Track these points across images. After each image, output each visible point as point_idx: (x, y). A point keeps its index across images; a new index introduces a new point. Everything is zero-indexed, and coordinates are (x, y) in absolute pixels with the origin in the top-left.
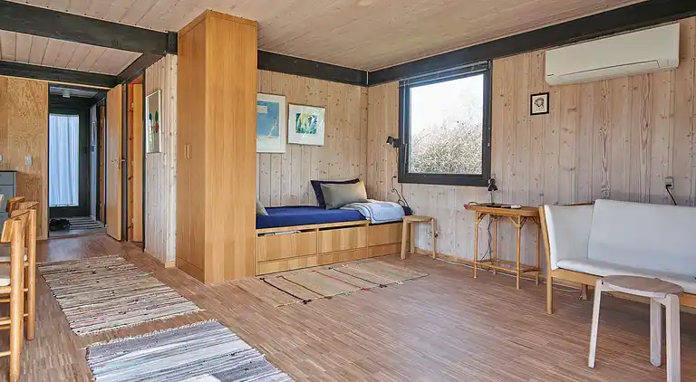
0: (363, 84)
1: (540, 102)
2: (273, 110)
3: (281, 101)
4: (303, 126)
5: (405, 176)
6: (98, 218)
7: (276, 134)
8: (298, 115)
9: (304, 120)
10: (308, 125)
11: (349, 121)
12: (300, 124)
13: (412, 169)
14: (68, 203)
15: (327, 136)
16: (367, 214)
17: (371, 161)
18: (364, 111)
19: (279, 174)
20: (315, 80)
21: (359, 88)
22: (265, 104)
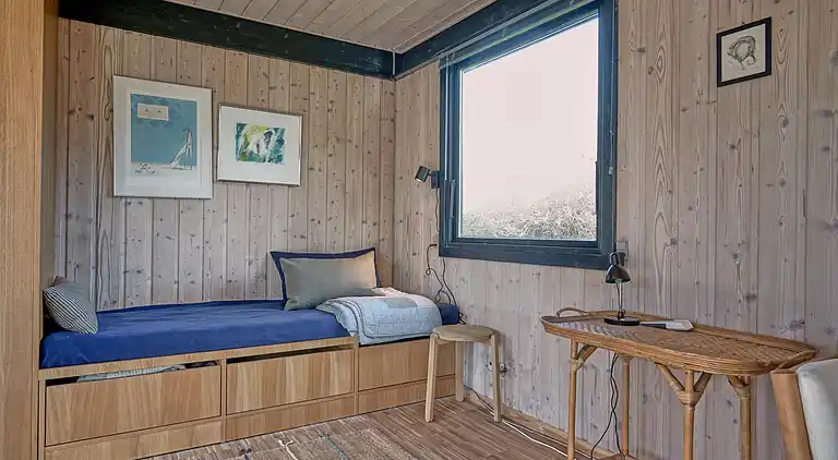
0: (386, 74)
1: (743, 49)
2: (182, 116)
3: (201, 98)
4: (252, 147)
5: (452, 245)
7: (189, 161)
8: (241, 126)
9: (256, 138)
10: (263, 145)
11: (355, 142)
12: (247, 144)
13: (464, 231)
15: (307, 169)
16: (351, 325)
17: (400, 216)
18: (386, 124)
19: (198, 241)
20: (281, 62)
21: (377, 81)
22: (163, 102)
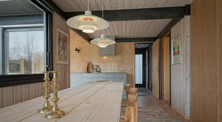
6: (149, 89)
14: (140, 83)
